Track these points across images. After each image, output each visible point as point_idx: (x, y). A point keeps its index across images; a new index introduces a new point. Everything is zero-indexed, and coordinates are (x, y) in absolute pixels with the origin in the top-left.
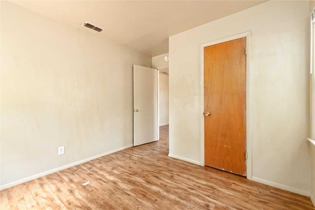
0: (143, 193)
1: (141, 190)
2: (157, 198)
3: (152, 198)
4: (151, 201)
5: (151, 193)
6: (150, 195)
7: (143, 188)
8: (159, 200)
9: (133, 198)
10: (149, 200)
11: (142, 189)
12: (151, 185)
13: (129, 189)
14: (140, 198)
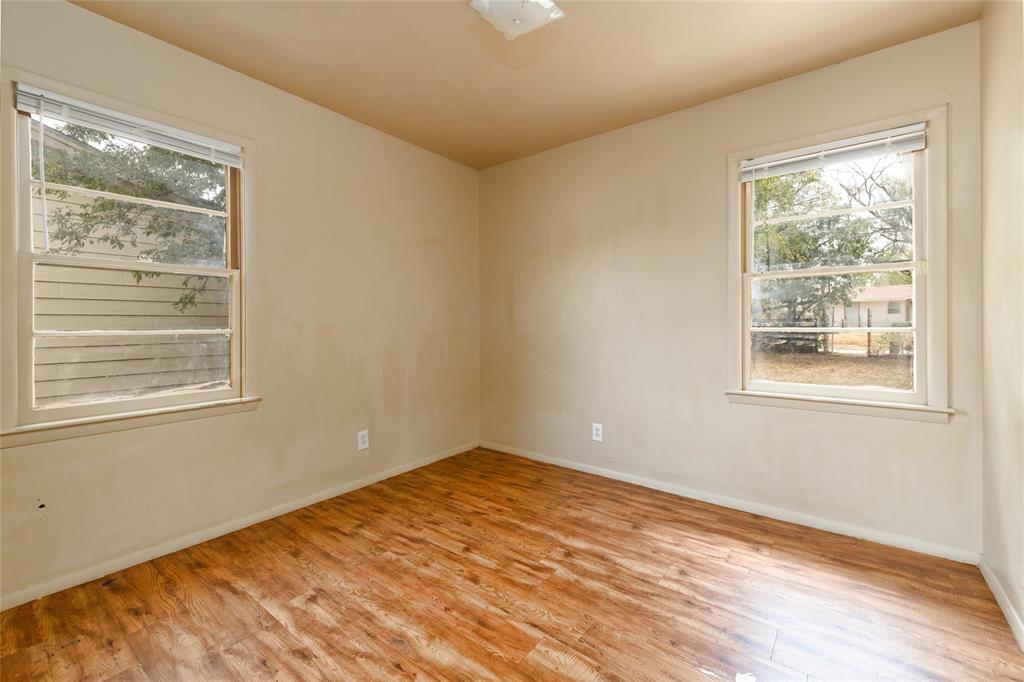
0: (488, 633)
1: (497, 645)
2: (445, 615)
3: (458, 616)
4: (461, 608)
5: (458, 635)
6: (464, 625)
7: (489, 655)
8: (439, 611)
9: (518, 616)
10: (467, 612)
11: (492, 648)
12: (458, 667)
13: (538, 646)
14: (496, 615)
